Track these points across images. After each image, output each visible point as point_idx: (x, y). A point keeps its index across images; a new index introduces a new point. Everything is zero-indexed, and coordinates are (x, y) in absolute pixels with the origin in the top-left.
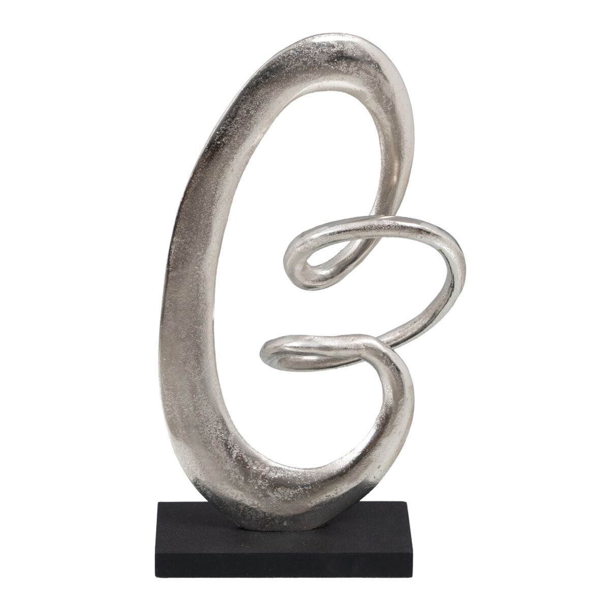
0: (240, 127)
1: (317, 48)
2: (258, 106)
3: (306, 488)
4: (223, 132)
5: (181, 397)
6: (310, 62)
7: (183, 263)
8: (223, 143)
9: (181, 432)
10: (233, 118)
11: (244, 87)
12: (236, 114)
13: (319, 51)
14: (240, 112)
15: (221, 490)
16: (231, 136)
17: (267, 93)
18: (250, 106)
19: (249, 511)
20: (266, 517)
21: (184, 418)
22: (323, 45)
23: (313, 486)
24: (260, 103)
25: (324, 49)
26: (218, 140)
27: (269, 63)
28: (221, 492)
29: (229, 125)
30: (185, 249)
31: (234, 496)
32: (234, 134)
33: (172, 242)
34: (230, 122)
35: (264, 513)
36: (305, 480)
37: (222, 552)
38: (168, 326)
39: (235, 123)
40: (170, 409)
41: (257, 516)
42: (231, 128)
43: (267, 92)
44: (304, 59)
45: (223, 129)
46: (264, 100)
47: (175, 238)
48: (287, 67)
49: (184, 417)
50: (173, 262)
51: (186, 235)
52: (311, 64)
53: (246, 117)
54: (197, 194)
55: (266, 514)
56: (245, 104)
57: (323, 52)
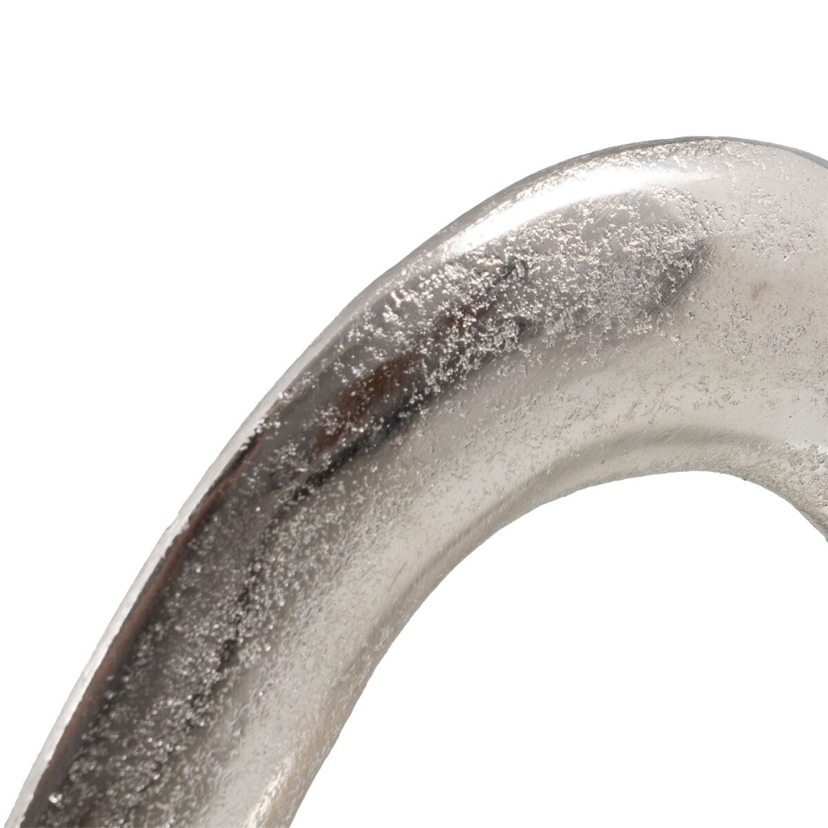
0: (188, 753)
1: (590, 236)
2: (282, 614)
4: (87, 792)
6: (559, 326)
11: (192, 507)
13: (602, 256)
14: (179, 663)
16: (139, 808)
17: (331, 532)
18: (238, 621)
22: (622, 219)
24: (291, 598)
25: (629, 235)
27: (330, 351)
29: (121, 750)
32: (156, 798)
39: (156, 729)
42: (132, 761)
43: (332, 528)
44: (523, 313)
46: (312, 573)
48: (433, 366)
52: (561, 335)
53: (216, 687)
56: (205, 613)
57: (621, 258)
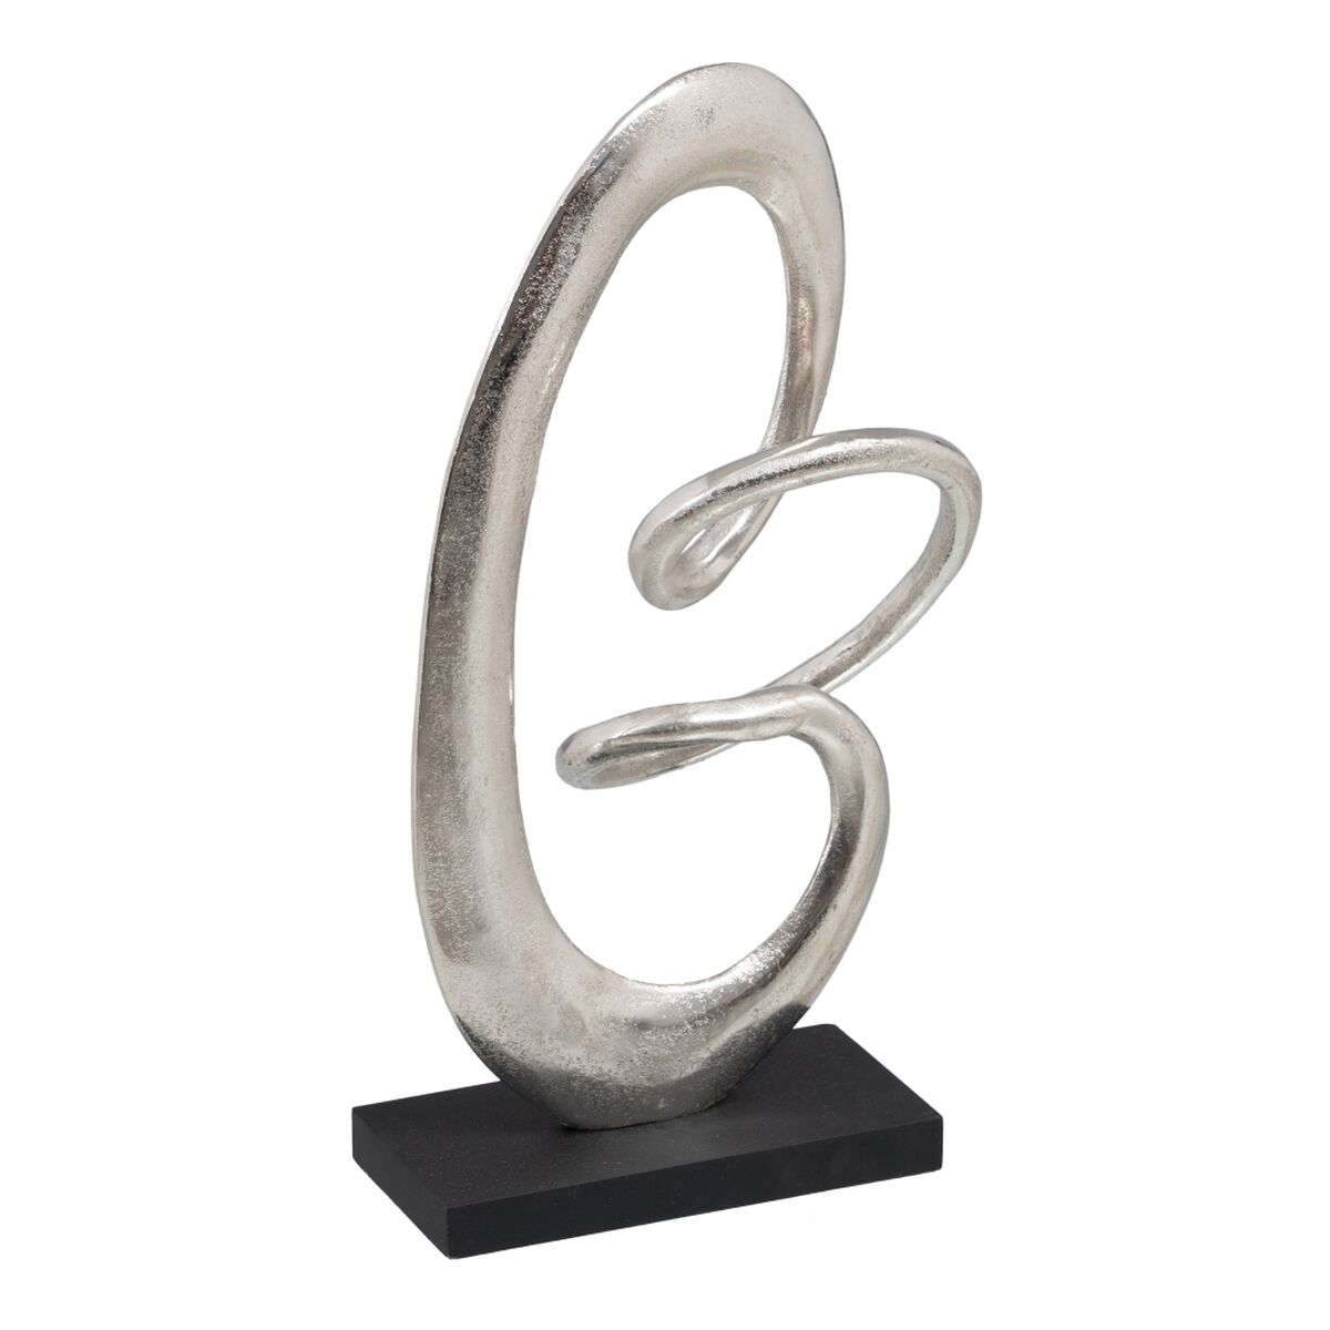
3: (699, 1023)
5: (460, 871)
7: (463, 587)
8: (534, 320)
9: (460, 946)
10: (550, 266)
12: (554, 256)
14: (562, 252)
15: (539, 1055)
19: (590, 1090)
20: (624, 1097)
21: (467, 915)
23: (712, 1015)
26: (523, 317)
28: (537, 1058)
30: (465, 555)
31: (564, 1063)
33: (438, 544)
34: (545, 275)
35: (621, 1088)
36: (694, 1008)
37: (578, 1184)
38: (434, 725)
39: (554, 276)
40: (437, 900)
41: (608, 1099)
42: (546, 287)
45: (532, 293)
47: (443, 536)
49: (467, 912)
50: (441, 587)
51: (468, 526)
54: (486, 437)
55: (625, 1091)
